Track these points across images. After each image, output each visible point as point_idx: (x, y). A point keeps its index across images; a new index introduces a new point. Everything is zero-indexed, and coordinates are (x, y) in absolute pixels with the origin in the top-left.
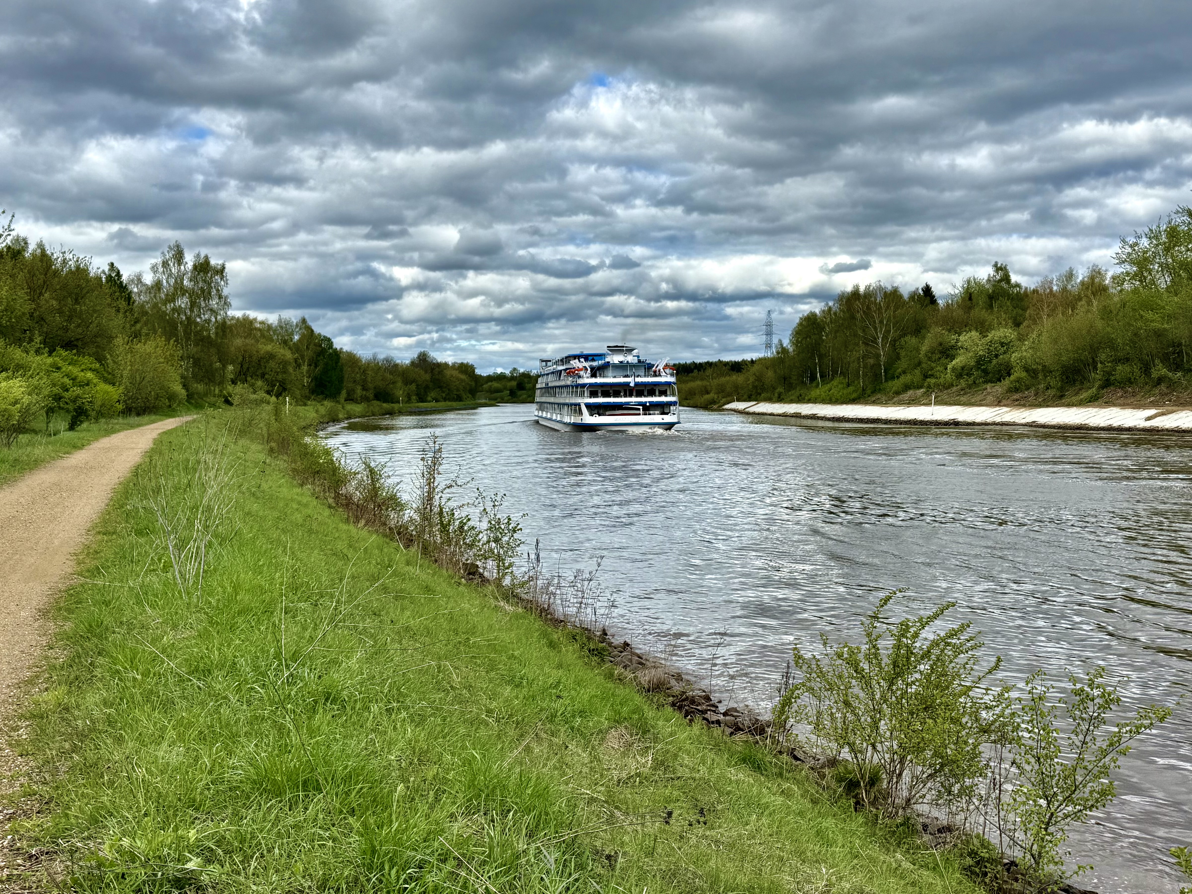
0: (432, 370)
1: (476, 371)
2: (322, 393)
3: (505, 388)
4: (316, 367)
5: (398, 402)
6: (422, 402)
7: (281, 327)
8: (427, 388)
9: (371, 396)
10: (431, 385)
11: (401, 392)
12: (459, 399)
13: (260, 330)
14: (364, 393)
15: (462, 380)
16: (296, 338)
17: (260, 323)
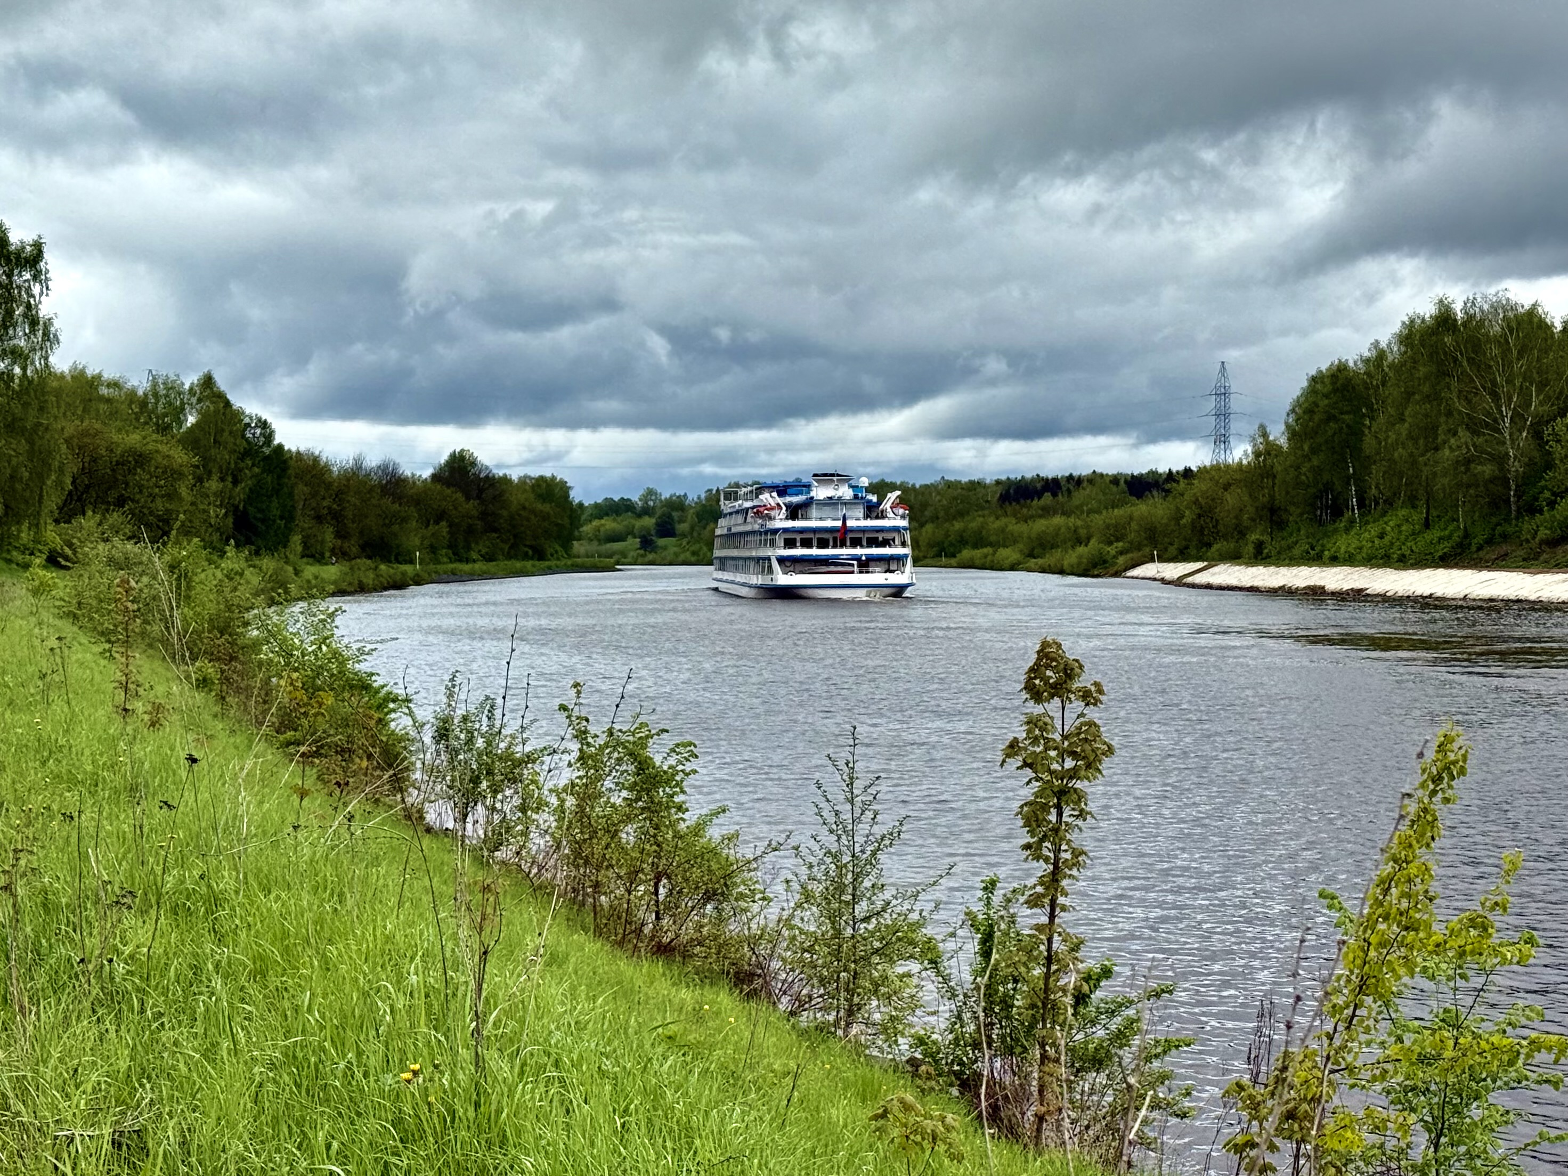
0: (481, 491)
1: (572, 494)
2: (249, 542)
3: (630, 532)
4: (235, 482)
5: (411, 562)
6: (460, 561)
7: (156, 395)
8: (470, 531)
9: (355, 550)
10: (479, 524)
11: (417, 542)
12: (539, 554)
13: (108, 401)
14: (339, 542)
15: (545, 517)
16: (191, 420)
17: (109, 385)
